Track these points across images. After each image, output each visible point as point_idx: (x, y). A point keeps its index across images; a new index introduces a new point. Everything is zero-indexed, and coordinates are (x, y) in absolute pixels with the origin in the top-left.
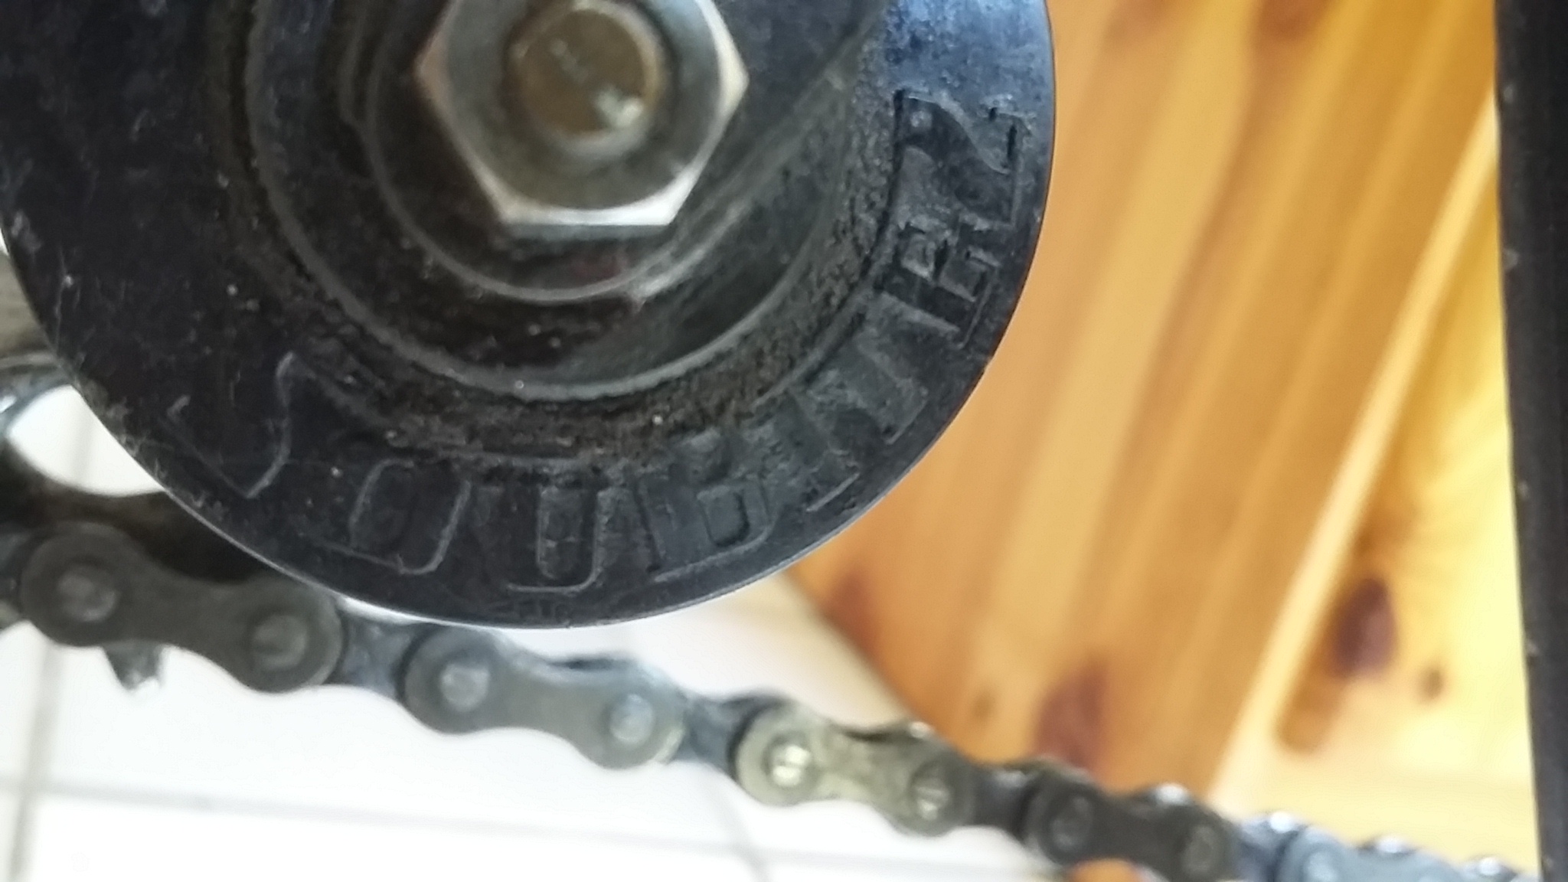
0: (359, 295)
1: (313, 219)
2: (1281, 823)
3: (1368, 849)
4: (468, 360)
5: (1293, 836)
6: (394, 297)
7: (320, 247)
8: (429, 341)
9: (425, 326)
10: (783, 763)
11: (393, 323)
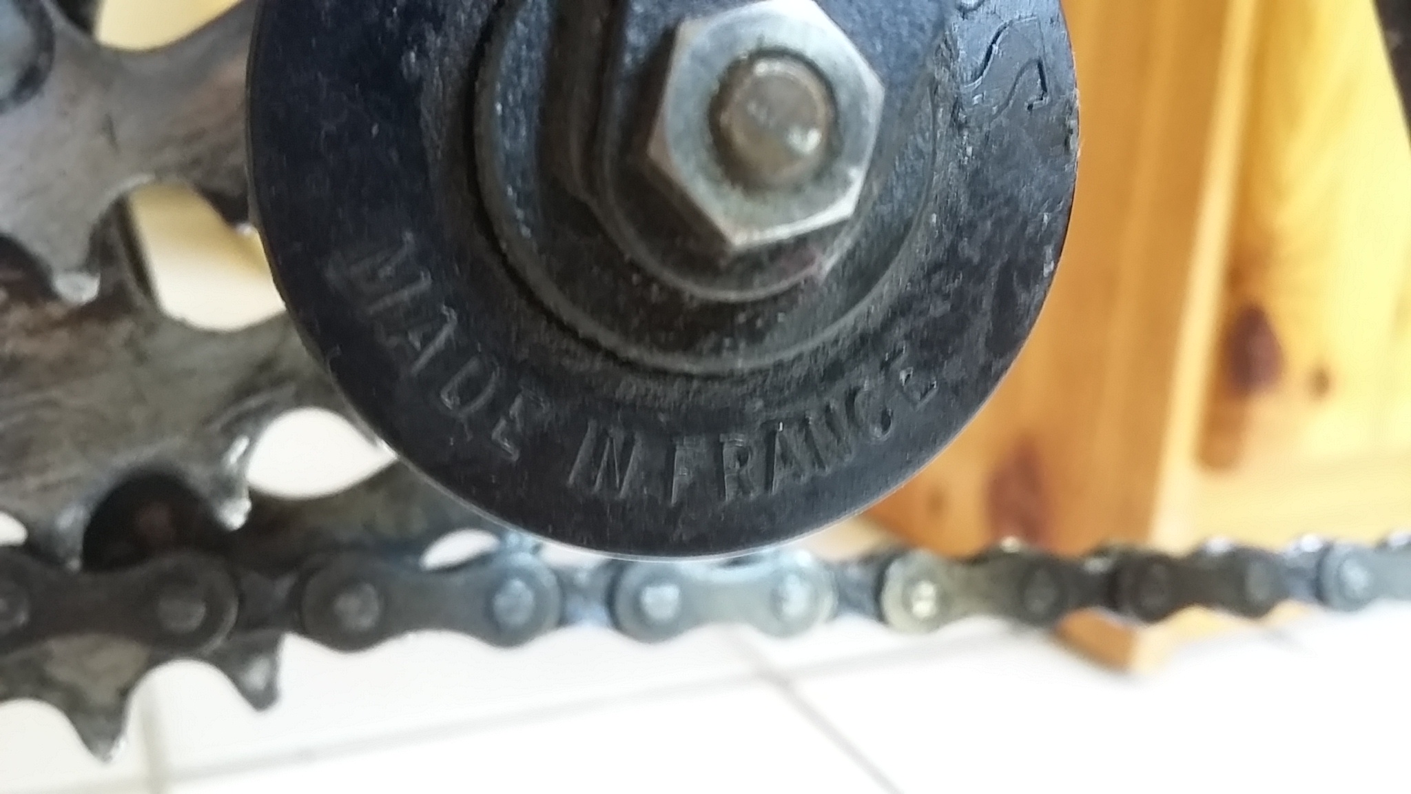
0: (611, 328)
1: (565, 280)
2: (1311, 543)
3: (1383, 546)
4: (699, 355)
5: (1326, 550)
6: (635, 322)
7: (574, 300)
8: (666, 348)
9: (662, 337)
10: (920, 599)
11: (639, 340)
